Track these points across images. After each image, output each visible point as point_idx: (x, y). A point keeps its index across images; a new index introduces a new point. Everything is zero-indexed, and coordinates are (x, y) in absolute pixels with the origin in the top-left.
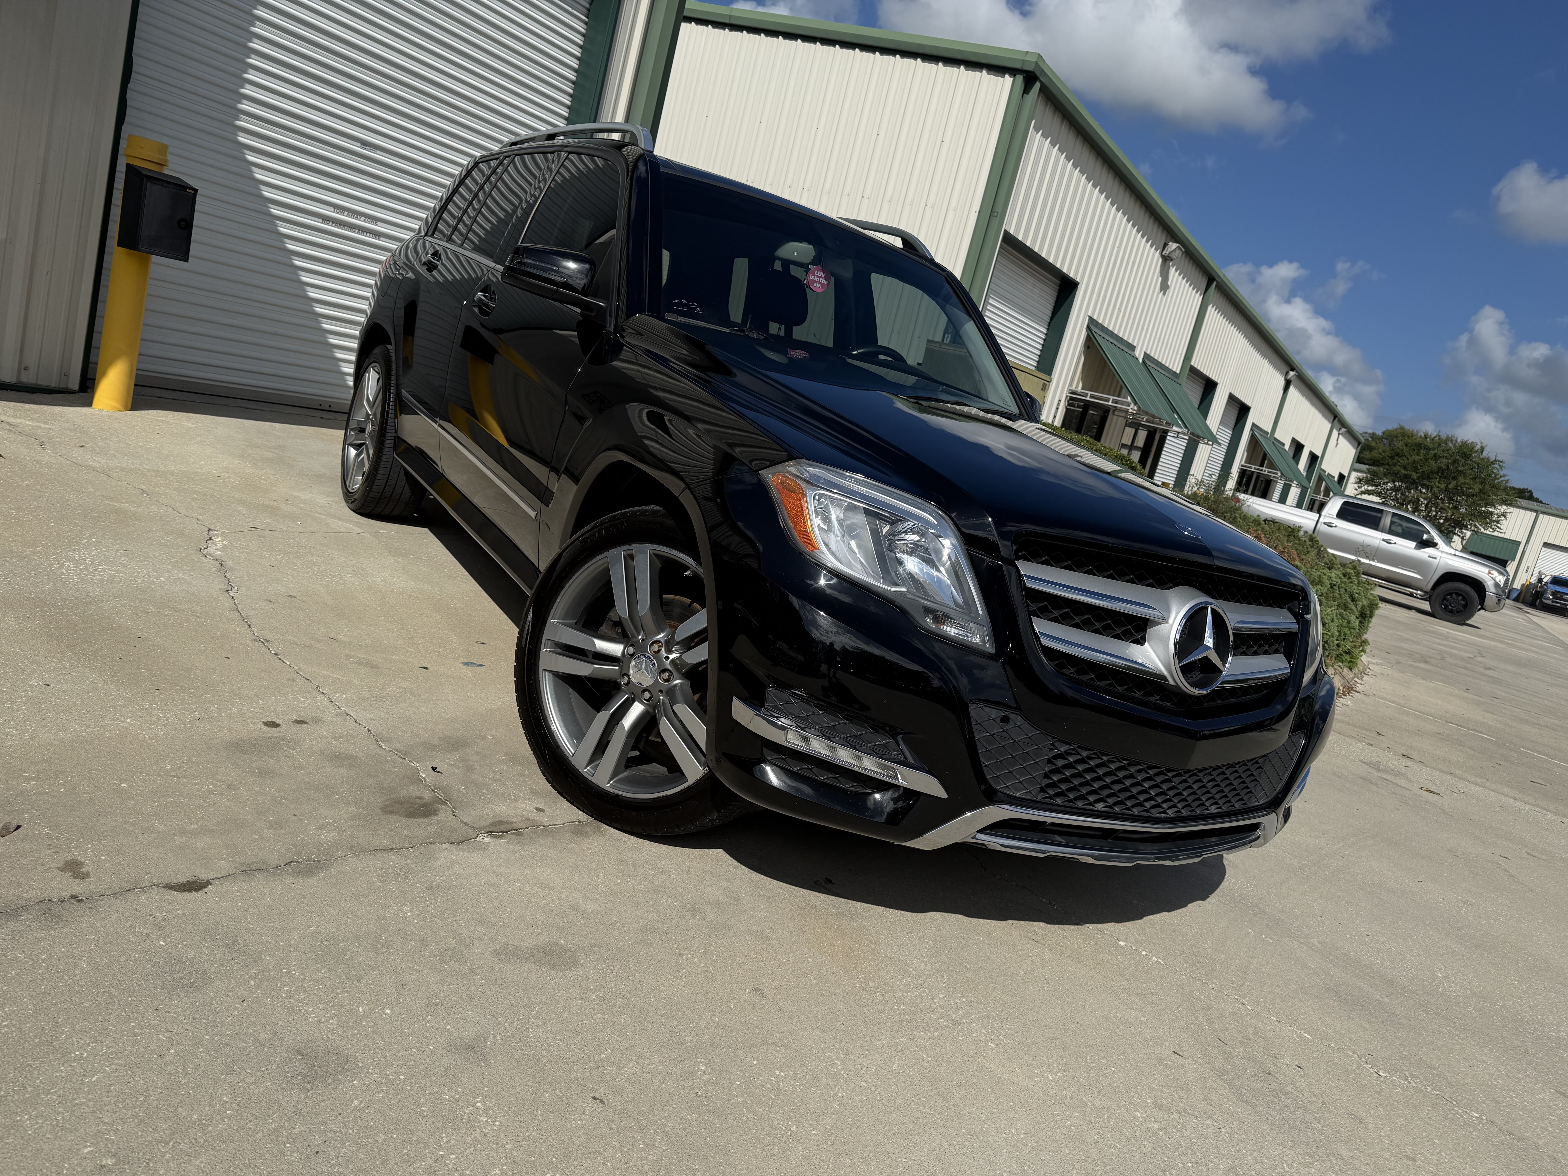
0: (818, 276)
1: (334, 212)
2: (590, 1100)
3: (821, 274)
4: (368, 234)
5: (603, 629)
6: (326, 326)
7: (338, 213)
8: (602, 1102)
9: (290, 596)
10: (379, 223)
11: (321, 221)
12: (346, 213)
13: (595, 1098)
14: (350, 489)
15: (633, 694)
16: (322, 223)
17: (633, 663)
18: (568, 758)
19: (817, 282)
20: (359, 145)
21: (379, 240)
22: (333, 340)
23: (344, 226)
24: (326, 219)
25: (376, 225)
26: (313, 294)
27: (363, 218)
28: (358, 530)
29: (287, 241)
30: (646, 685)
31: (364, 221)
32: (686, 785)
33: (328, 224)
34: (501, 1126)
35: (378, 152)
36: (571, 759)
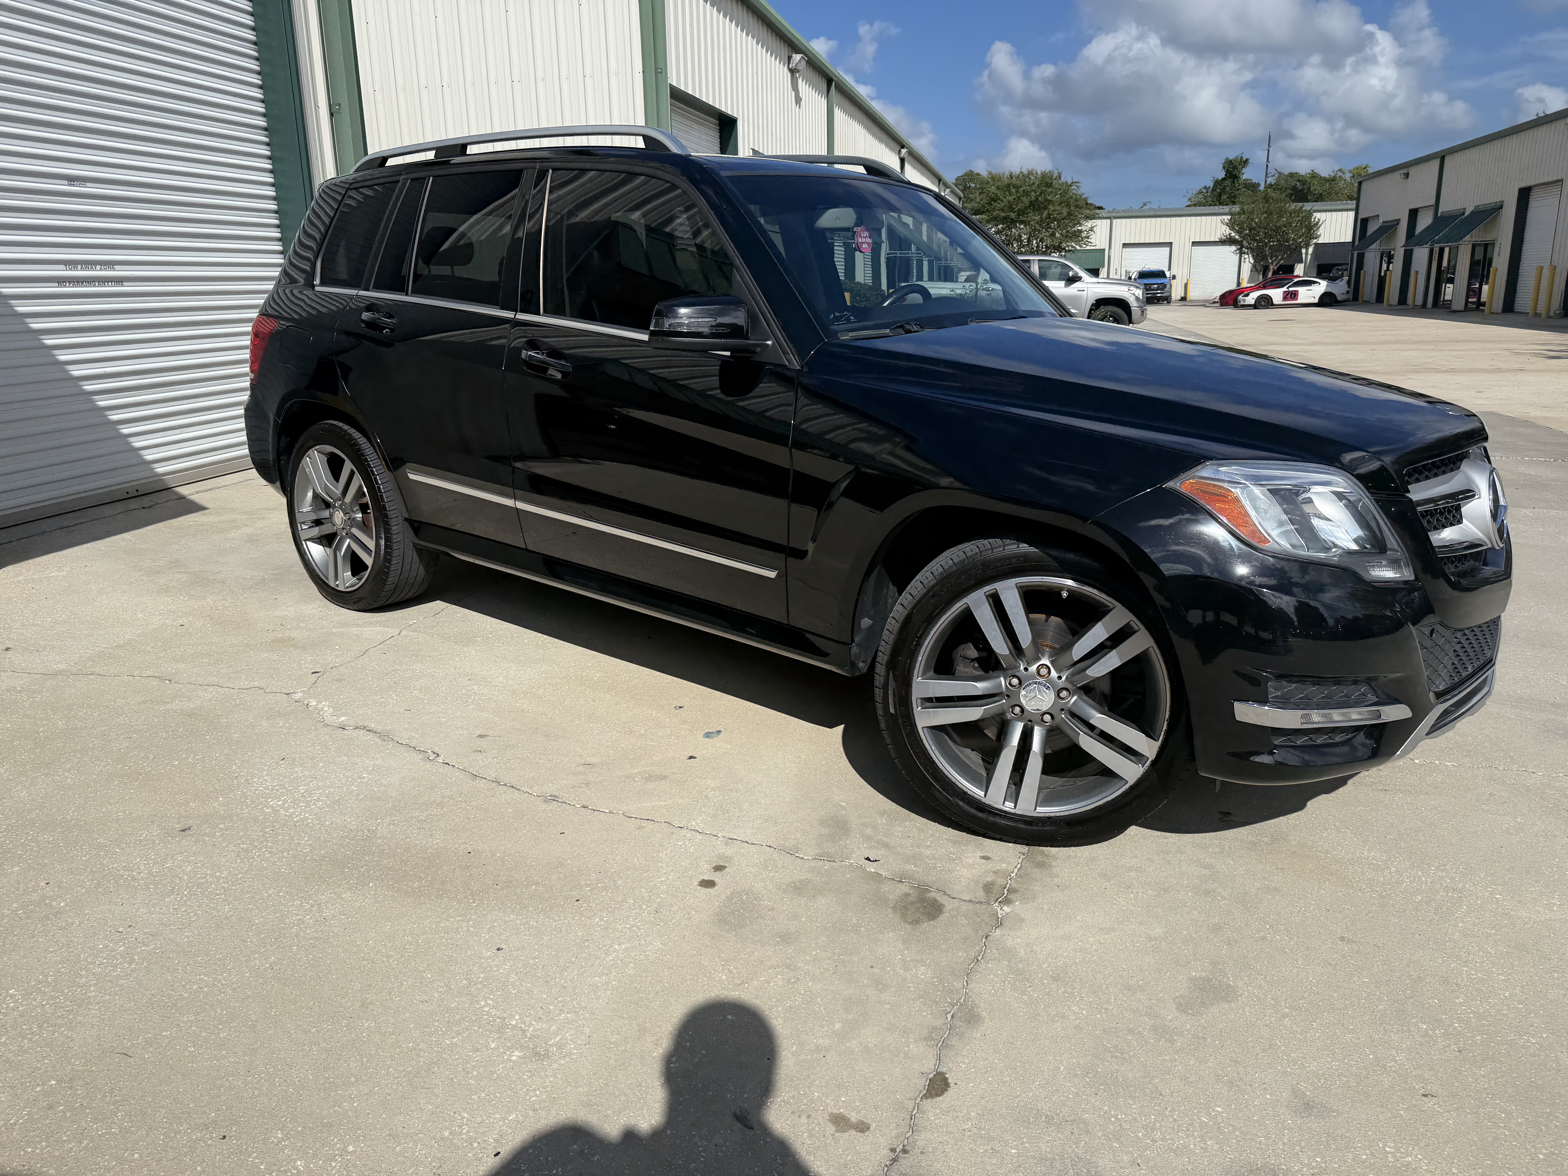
0: (864, 237)
1: (67, 270)
2: (1424, 1098)
3: (866, 234)
4: (110, 283)
5: (960, 668)
6: (102, 404)
7: (71, 270)
8: (1432, 1096)
9: (481, 736)
10: (116, 267)
11: (57, 284)
12: (79, 267)
13: (1424, 1095)
14: (341, 588)
15: (1030, 721)
16: (59, 287)
17: (1023, 692)
18: (980, 800)
19: (864, 243)
20: (66, 182)
21: (123, 286)
22: (115, 417)
23: (82, 283)
24: (61, 281)
25: (114, 270)
26: (77, 371)
27: (98, 267)
28: (394, 631)
29: (28, 320)
30: (1044, 709)
31: (101, 270)
32: (1127, 786)
33: (65, 286)
34: (1424, 1157)
35: (88, 184)
36: (983, 800)
